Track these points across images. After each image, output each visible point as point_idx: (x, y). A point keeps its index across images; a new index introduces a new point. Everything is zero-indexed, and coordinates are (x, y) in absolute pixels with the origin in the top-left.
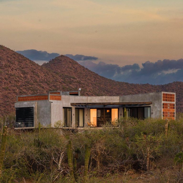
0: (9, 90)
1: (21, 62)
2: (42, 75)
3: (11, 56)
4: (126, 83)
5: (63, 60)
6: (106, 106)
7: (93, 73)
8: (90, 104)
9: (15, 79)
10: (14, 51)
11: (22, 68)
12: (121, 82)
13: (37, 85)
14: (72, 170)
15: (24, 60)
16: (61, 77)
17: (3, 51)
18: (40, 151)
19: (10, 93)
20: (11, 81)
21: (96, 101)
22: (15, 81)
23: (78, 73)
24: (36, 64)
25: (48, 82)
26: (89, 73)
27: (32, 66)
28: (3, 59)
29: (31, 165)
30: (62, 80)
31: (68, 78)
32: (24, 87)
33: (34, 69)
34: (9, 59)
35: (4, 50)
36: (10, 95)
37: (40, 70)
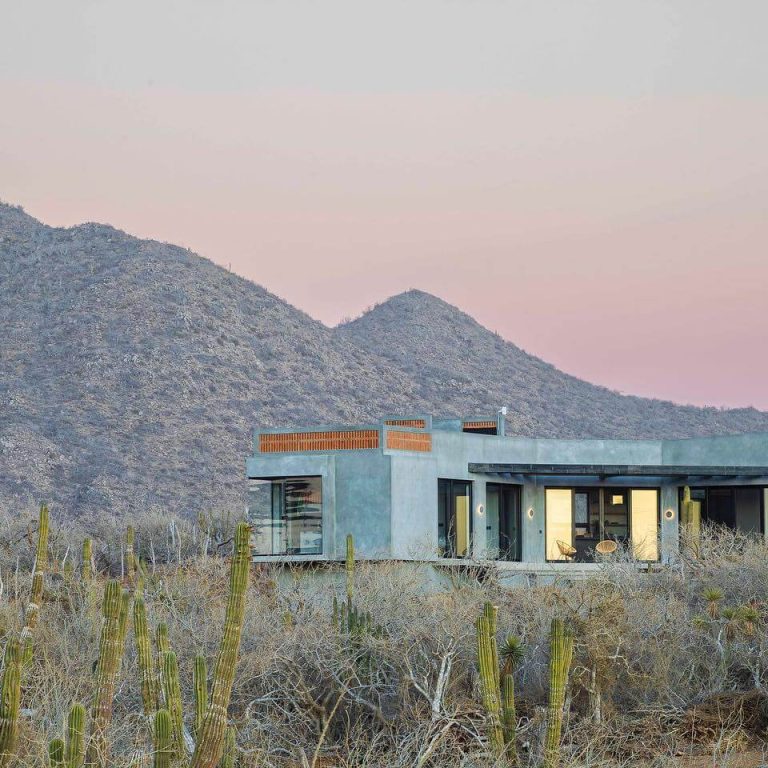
0: (210, 420)
1: (256, 313)
2: (336, 365)
3: (216, 288)
4: (664, 404)
5: (417, 308)
6: (607, 479)
7: (534, 362)
8: (547, 471)
9: (231, 378)
10: (227, 268)
11: (260, 336)
12: (646, 400)
13: (317, 403)
14: (498, 722)
15: (268, 306)
16: (413, 375)
17: (182, 267)
18: (358, 646)
19: (211, 431)
20: (216, 385)
21: (567, 460)
22: (232, 384)
23: (476, 361)
24: (314, 322)
25: (361, 393)
26: (519, 362)
27: (296, 327)
28: (185, 300)
29: (320, 702)
30: (413, 384)
31: (439, 377)
32: (268, 408)
33: (308, 342)
34: (208, 300)
35: (188, 265)
36: (211, 439)
37: (327, 345)
